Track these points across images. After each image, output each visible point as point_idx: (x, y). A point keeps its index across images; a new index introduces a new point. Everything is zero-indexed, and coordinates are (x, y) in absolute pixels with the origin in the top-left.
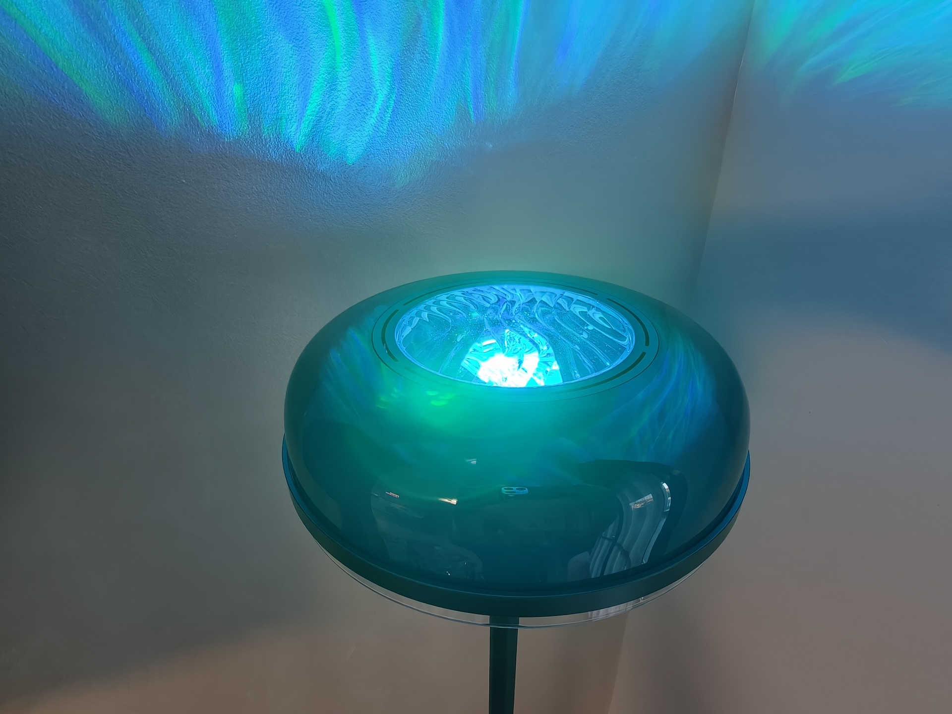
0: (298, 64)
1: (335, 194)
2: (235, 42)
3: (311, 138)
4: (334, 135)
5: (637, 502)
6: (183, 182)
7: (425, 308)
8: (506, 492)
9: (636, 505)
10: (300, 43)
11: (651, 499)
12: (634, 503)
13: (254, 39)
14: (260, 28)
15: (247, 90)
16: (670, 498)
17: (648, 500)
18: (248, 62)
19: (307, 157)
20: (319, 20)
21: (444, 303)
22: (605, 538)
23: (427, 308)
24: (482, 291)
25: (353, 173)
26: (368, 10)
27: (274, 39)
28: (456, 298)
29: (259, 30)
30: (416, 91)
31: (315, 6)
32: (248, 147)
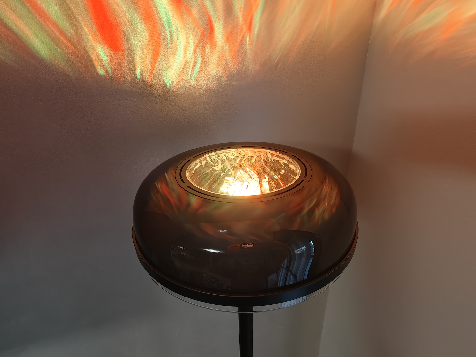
0: (153, 47)
1: (169, 106)
2: (124, 38)
3: (158, 80)
4: (169, 79)
5: (298, 250)
6: (99, 101)
7: (204, 159)
8: (244, 246)
9: (298, 252)
10: (154, 38)
11: (304, 249)
12: (296, 251)
13: (133, 36)
14: (135, 32)
15: (129, 59)
16: (314, 249)
17: (303, 249)
18: (130, 47)
19: (157, 89)
20: (163, 27)
21: (214, 157)
22: (283, 268)
23: (205, 159)
24: (232, 151)
25: (178, 96)
26: (185, 22)
27: (142, 36)
28: (220, 154)
29: (135, 33)
30: (208, 58)
31: (161, 22)
32: (129, 85)
